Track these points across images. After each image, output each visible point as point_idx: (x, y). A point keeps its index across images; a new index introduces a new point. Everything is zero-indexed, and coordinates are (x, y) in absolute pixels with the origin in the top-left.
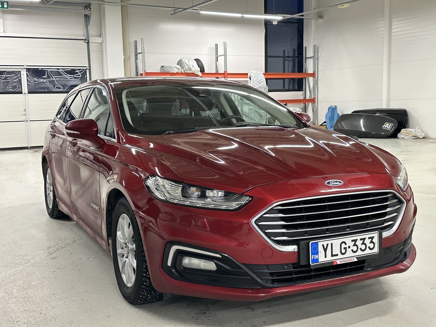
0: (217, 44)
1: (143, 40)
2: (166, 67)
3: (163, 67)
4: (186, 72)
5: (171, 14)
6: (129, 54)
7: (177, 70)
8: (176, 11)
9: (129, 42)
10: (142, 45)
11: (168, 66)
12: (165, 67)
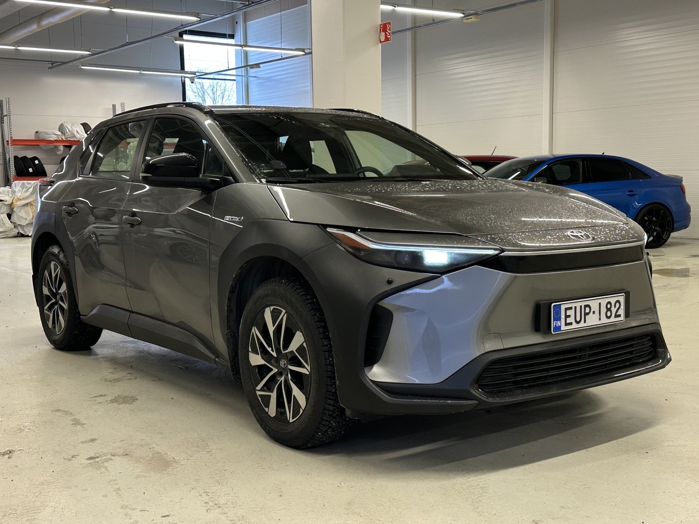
0: (115, 105)
1: (8, 99)
3: (37, 132)
4: (69, 139)
5: (49, 68)
7: (56, 136)
8: (54, 65)
10: (7, 106)
11: (43, 132)
12: (40, 133)
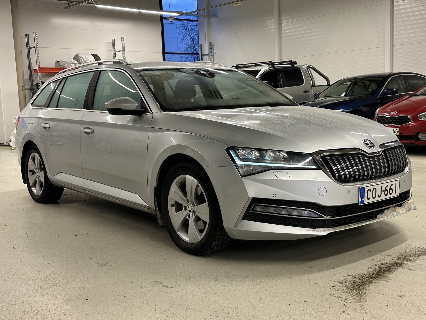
0: (114, 40)
1: (36, 33)
2: (62, 62)
3: (58, 62)
5: (65, 8)
6: (21, 48)
7: (74, 65)
8: (70, 5)
9: (20, 36)
10: (35, 39)
11: (64, 62)
12: (60, 63)
